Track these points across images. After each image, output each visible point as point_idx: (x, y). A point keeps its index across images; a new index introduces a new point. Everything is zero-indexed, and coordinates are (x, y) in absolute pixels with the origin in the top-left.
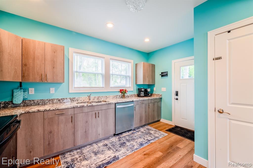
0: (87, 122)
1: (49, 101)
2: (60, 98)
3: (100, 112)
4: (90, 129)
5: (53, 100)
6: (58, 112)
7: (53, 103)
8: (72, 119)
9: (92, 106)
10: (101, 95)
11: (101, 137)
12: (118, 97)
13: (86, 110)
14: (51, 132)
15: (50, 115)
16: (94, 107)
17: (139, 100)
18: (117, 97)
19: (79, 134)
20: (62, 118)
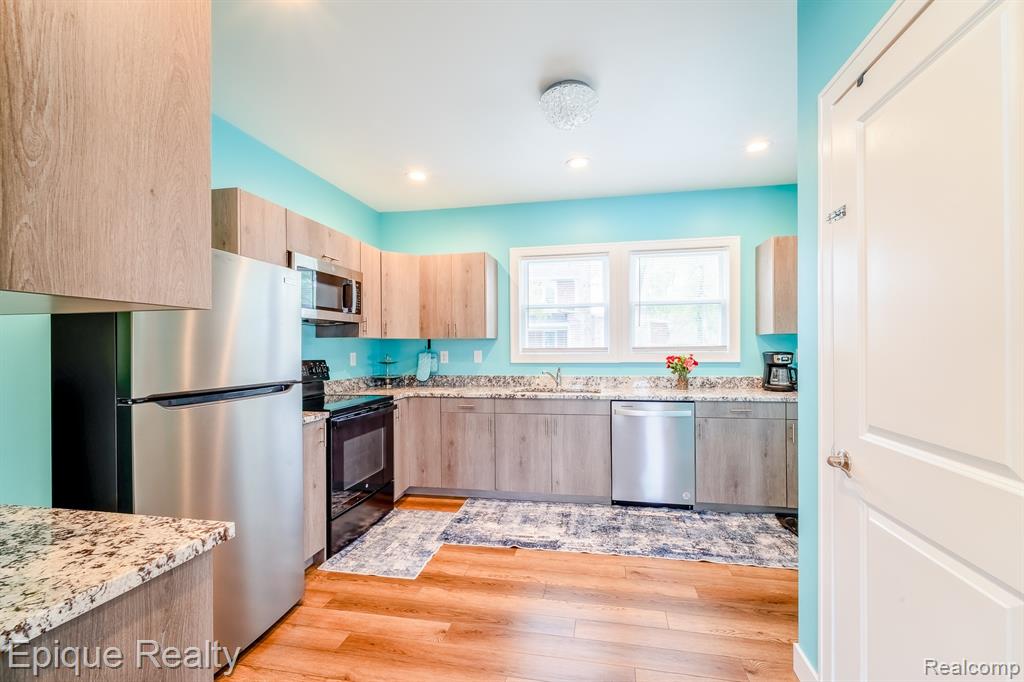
0: (524, 439)
1: (472, 379)
2: (492, 376)
3: (560, 419)
4: (532, 460)
5: (478, 378)
6: (462, 403)
7: (479, 386)
8: (493, 425)
9: (536, 399)
10: (596, 373)
11: (562, 490)
12: (663, 383)
13: (521, 407)
14: (452, 443)
15: (450, 406)
16: (542, 402)
17: (721, 400)
18: (657, 381)
19: (507, 465)
20: (471, 417)
